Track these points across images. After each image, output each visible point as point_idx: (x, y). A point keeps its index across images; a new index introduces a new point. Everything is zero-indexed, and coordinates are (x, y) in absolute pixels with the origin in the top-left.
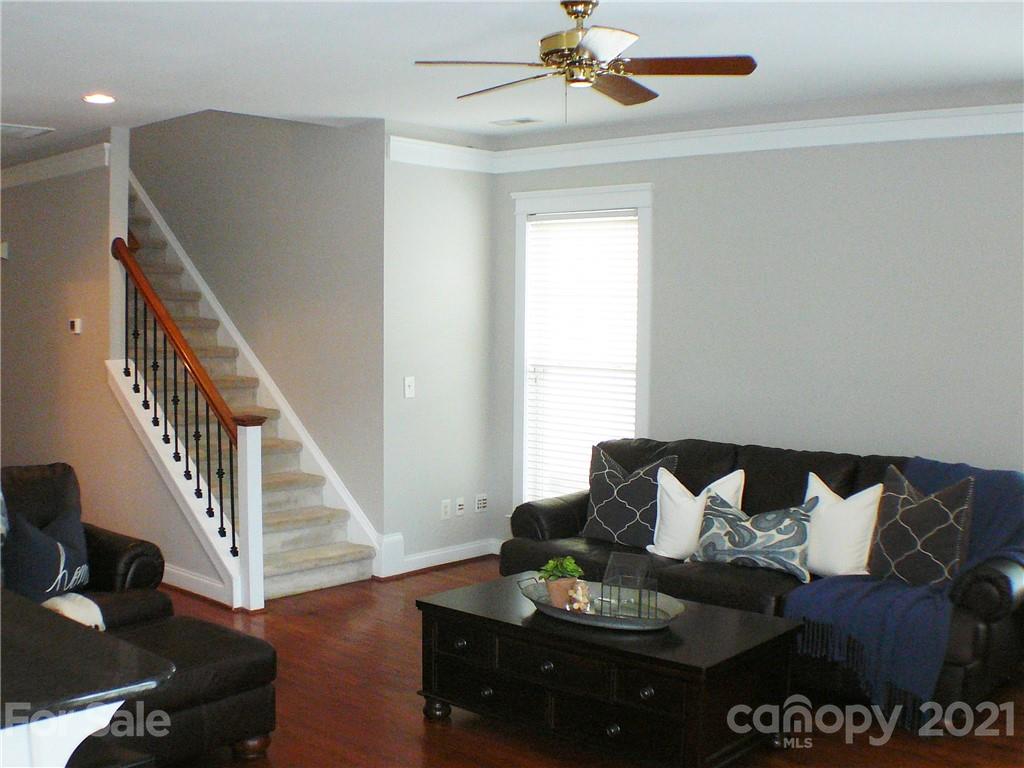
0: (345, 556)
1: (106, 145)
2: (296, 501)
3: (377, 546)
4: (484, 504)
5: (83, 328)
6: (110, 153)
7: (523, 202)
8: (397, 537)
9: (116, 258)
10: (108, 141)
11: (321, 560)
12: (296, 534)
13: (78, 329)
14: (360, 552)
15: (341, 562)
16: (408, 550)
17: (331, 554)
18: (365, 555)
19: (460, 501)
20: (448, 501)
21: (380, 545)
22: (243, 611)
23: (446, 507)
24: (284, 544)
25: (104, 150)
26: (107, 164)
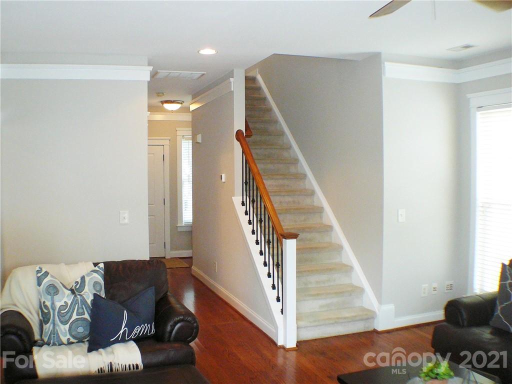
0: (356, 316)
1: (232, 79)
2: (335, 281)
3: (377, 311)
4: (451, 287)
5: (226, 179)
6: (234, 83)
7: (475, 99)
8: (391, 307)
9: (238, 141)
10: (233, 77)
11: (338, 318)
12: (328, 301)
13: (223, 180)
14: (366, 315)
15: (353, 320)
16: (398, 314)
17: (347, 315)
18: (370, 316)
19: (435, 285)
20: (427, 285)
21: (379, 310)
22: (283, 347)
23: (424, 289)
24: (321, 307)
25: (231, 82)
26: (232, 90)
